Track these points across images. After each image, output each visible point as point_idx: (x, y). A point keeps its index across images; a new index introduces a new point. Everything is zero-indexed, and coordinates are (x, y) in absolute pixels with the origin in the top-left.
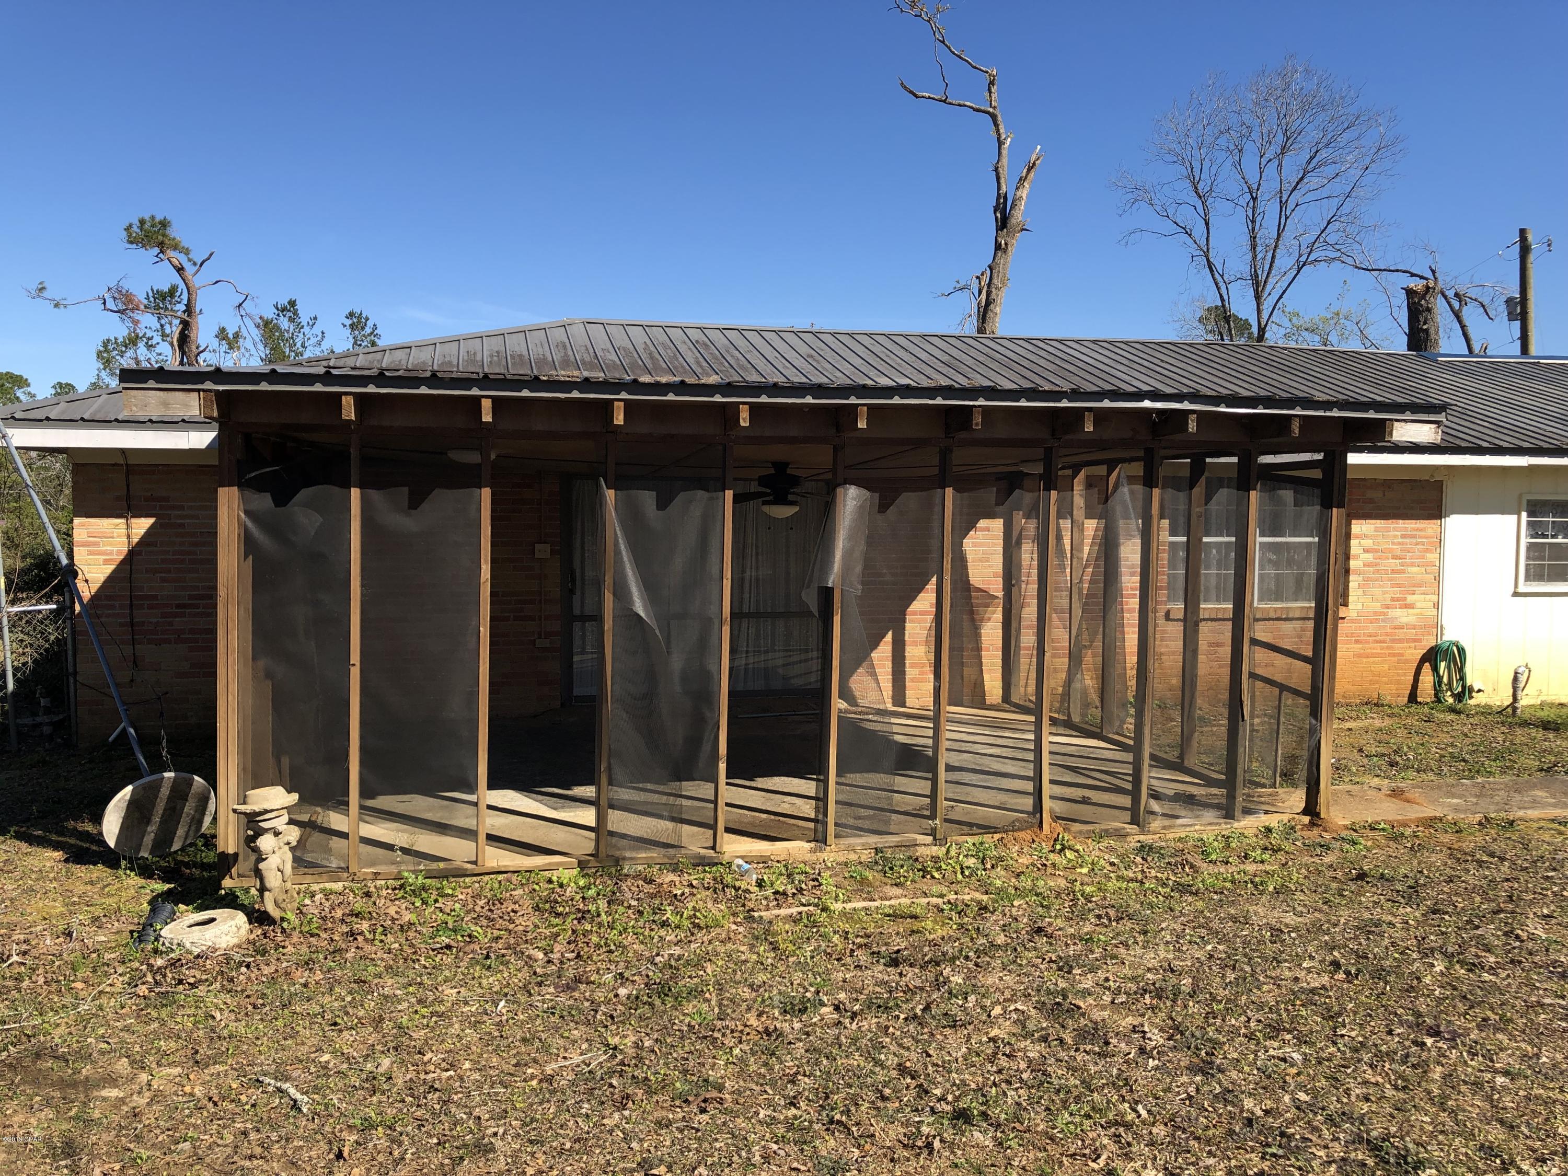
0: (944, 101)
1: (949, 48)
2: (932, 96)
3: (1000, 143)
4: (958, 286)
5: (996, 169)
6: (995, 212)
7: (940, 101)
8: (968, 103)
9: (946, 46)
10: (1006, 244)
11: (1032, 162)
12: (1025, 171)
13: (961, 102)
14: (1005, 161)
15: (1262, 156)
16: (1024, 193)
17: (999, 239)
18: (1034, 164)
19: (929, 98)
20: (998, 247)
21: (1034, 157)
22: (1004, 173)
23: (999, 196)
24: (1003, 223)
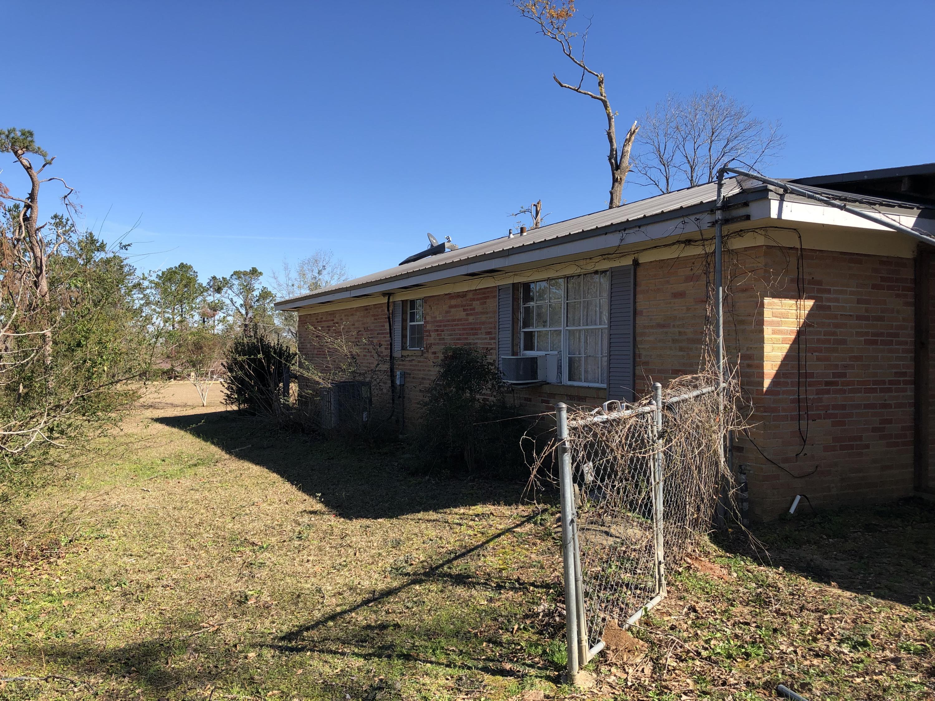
0: (577, 90)
1: (573, 59)
3: (610, 119)
4: (522, 210)
5: (609, 134)
6: (610, 160)
8: (590, 93)
10: (621, 179)
12: (628, 135)
13: (586, 92)
14: (613, 129)
15: (695, 143)
16: (629, 148)
17: (616, 176)
18: (634, 131)
19: (569, 87)
20: (615, 180)
21: (633, 128)
22: (613, 136)
23: (612, 150)
24: (616, 167)
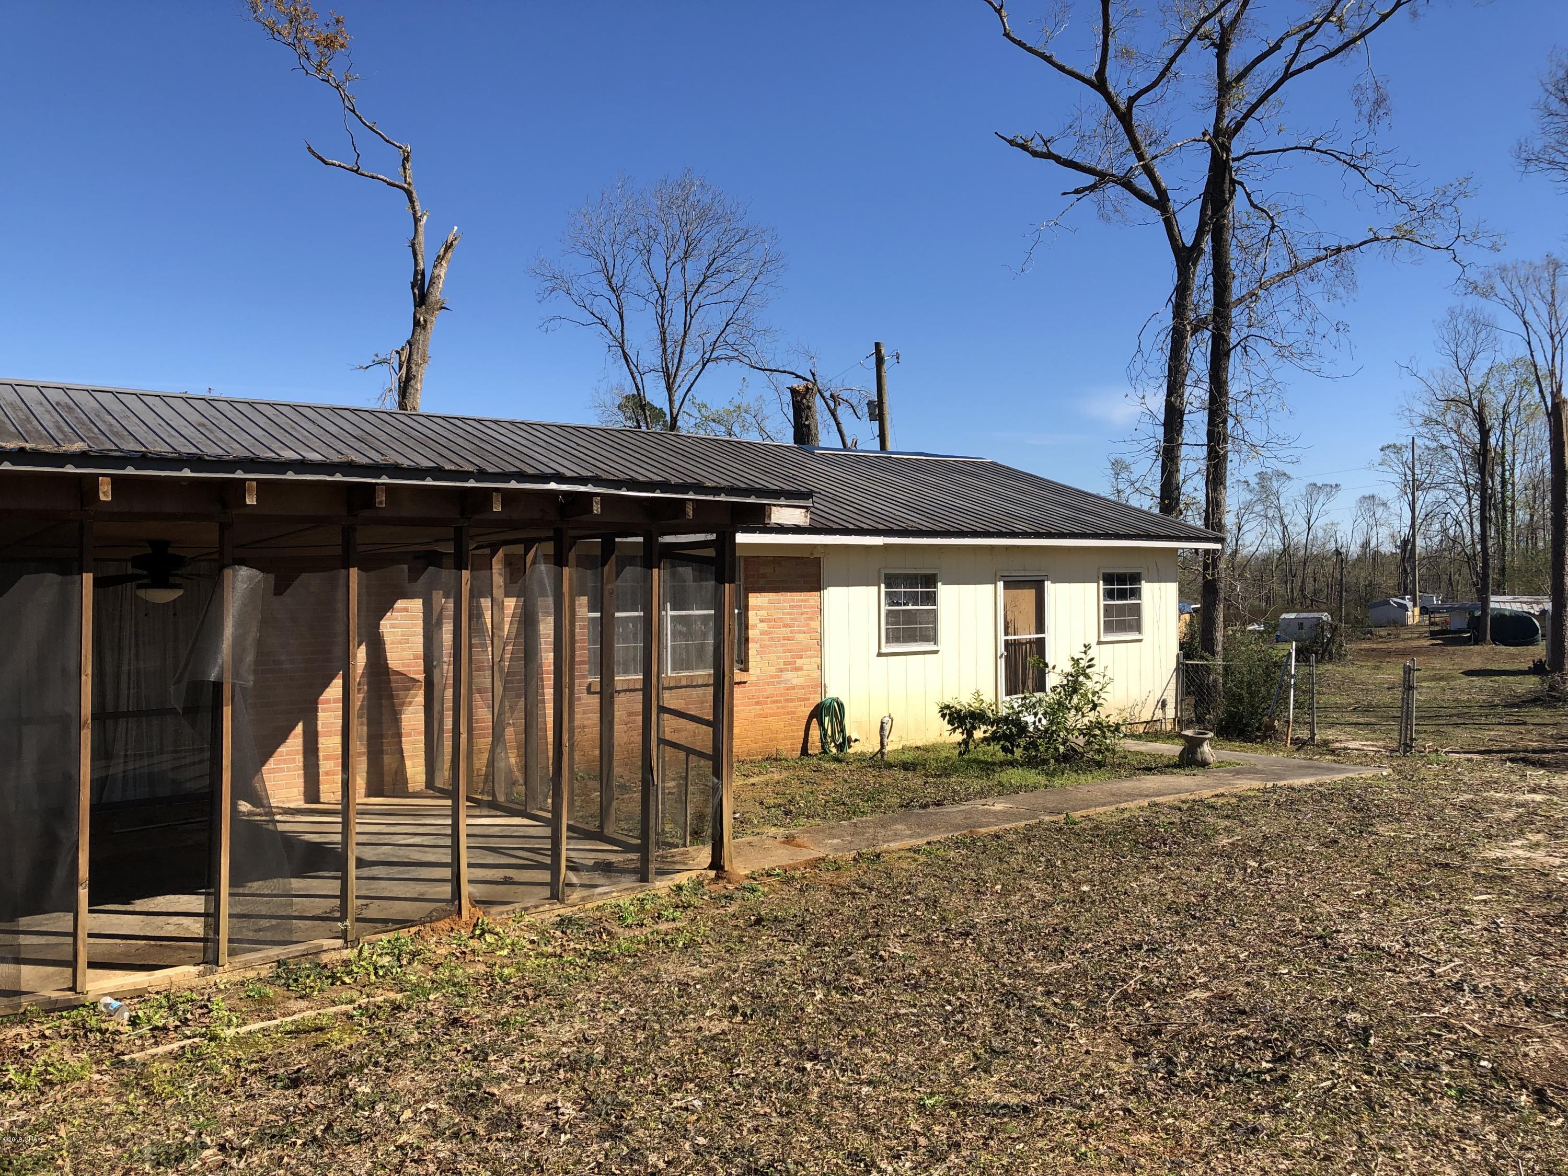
0: (356, 171)
1: (360, 118)
2: (343, 165)
3: (417, 220)
4: (377, 359)
5: (413, 245)
6: (413, 288)
7: (352, 171)
8: (382, 177)
9: (357, 115)
10: (425, 321)
11: (449, 242)
12: (442, 250)
13: (375, 175)
14: (421, 238)
15: (667, 258)
16: (442, 272)
17: (418, 316)
18: (451, 244)
19: (340, 166)
20: (416, 323)
21: (451, 238)
22: (421, 250)
23: (416, 273)
24: (421, 299)
